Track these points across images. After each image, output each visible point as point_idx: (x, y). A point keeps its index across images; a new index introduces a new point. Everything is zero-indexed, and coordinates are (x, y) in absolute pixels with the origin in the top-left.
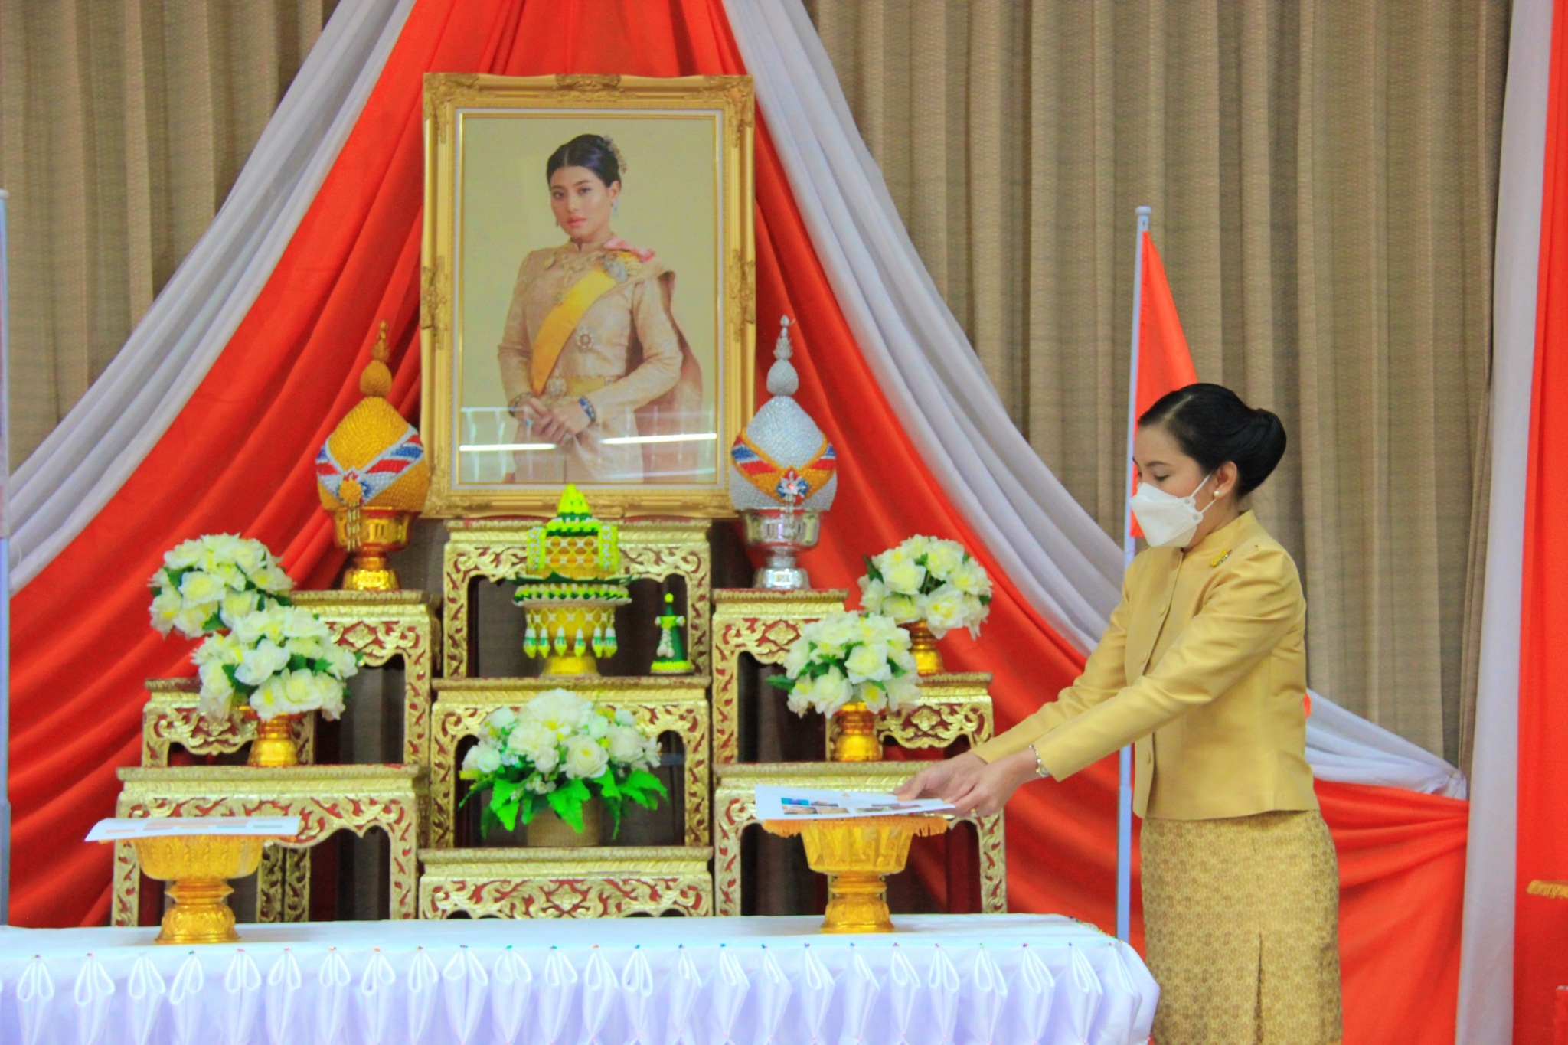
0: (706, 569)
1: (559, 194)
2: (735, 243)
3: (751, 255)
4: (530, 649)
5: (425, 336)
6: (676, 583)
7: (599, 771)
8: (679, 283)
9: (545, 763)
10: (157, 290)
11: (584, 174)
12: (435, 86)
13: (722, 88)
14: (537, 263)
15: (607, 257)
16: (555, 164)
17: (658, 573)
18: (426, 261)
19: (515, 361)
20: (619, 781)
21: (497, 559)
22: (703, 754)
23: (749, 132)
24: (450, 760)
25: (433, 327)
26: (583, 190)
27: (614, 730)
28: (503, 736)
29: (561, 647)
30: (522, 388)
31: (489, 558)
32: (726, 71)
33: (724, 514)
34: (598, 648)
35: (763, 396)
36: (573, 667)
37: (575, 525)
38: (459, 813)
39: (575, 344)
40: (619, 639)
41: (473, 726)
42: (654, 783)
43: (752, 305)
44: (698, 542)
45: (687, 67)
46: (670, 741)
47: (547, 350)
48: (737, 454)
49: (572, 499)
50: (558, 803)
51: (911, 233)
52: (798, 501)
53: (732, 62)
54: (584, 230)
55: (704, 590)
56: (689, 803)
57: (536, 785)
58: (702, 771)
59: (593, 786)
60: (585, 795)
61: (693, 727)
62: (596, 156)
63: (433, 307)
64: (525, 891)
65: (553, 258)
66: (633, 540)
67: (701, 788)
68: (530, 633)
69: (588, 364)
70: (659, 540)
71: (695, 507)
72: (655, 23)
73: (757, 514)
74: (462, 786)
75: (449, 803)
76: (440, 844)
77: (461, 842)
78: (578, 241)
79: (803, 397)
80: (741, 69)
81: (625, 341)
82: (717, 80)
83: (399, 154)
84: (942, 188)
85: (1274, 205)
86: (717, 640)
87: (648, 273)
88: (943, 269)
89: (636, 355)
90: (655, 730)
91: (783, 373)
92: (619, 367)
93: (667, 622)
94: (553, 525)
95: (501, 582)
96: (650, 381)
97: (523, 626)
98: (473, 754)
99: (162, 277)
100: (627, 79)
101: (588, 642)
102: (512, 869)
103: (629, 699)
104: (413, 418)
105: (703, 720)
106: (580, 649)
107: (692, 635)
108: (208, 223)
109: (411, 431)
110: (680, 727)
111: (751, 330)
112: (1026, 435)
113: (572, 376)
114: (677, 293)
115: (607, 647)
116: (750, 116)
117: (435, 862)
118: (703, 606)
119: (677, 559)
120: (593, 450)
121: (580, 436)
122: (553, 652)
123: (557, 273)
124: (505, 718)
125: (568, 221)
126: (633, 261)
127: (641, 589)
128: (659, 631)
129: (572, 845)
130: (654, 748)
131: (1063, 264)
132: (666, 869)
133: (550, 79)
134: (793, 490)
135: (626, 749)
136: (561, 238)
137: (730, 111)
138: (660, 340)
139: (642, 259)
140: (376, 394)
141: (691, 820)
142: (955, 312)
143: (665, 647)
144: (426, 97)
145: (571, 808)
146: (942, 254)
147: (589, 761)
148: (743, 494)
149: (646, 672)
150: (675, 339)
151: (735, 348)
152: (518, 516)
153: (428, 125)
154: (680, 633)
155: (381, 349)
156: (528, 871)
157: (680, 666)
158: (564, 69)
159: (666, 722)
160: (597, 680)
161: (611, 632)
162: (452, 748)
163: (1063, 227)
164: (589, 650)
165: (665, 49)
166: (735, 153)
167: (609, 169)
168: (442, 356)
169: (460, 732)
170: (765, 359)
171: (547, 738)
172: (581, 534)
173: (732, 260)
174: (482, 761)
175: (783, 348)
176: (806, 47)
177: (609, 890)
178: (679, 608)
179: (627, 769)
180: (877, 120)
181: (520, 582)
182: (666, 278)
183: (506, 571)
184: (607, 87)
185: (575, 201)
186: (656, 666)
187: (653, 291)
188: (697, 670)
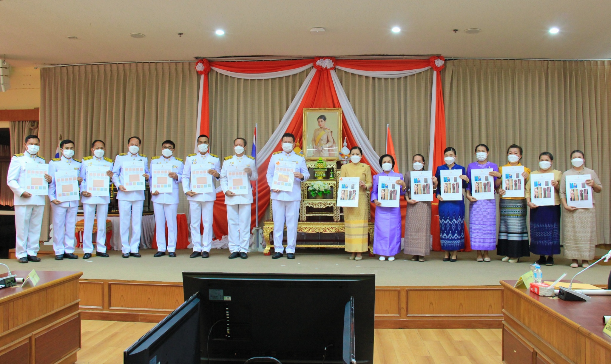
0: (336, 166)
1: (319, 122)
2: (340, 128)
3: (342, 129)
4: (315, 176)
5: (303, 139)
6: (333, 168)
7: (324, 190)
8: (333, 133)
9: (317, 189)
10: (272, 133)
11: (322, 120)
12: (304, 109)
13: (338, 109)
14: (316, 130)
15: (325, 129)
16: (318, 118)
17: (330, 167)
18: (303, 130)
19: (314, 142)
20: (326, 191)
21: (312, 165)
22: (335, 188)
23: (341, 115)
24: (306, 189)
25: (304, 138)
26: (322, 122)
27: (325, 186)
28: (312, 186)
29: (319, 176)
30: (314, 145)
31: (311, 165)
32: (339, 107)
33: (338, 160)
34: (323, 176)
35: (343, 146)
36: (321, 178)
37: (321, 162)
38: (307, 195)
39: (321, 140)
40: (326, 175)
41: (309, 185)
42: (330, 192)
43: (342, 135)
44: (335, 164)
45: (334, 107)
46: (332, 187)
47: (317, 141)
48: (340, 153)
49: (320, 158)
50: (319, 194)
51: (361, 126)
52: (347, 159)
53: (340, 106)
54: (322, 126)
55: (336, 169)
56: (334, 194)
57: (316, 192)
58: (335, 190)
59: (323, 192)
60: (322, 193)
61: (334, 185)
62: (323, 118)
63: (304, 136)
64: (315, 204)
65: (318, 130)
66: (327, 163)
67: (335, 192)
68: (316, 174)
69: (322, 142)
70: (330, 163)
71: (335, 159)
72: (330, 101)
73: (342, 160)
74: (308, 192)
75: (306, 194)
76: (305, 198)
77: (308, 198)
78: (321, 128)
79: (348, 147)
80: (341, 107)
81: (327, 140)
82: (338, 108)
83: (300, 117)
84: (365, 121)
85: (405, 123)
86: (337, 175)
87: (329, 131)
88: (365, 130)
89: (328, 141)
90: (330, 186)
91: (345, 144)
92: (326, 143)
93: (331, 173)
94: (318, 161)
95: (312, 168)
96: (330, 144)
97: (315, 173)
98: (309, 188)
99: (273, 132)
100: (327, 108)
101: (322, 175)
102: (314, 201)
103: (327, 182)
104: (302, 149)
105: (336, 184)
106: (321, 176)
107: (334, 175)
108: (278, 126)
109: (302, 150)
110: (333, 185)
111: (342, 138)
112: (375, 151)
113: (320, 144)
114: (333, 134)
115: (324, 176)
116: (341, 113)
117: (305, 200)
118: (336, 171)
119: (333, 166)
120: (323, 152)
121: (321, 151)
122: (318, 176)
123: (318, 131)
124: (313, 184)
125: (320, 125)
126: (328, 130)
127: (328, 169)
128: (330, 174)
129: (320, 199)
130: (330, 187)
131: (380, 130)
132: (331, 202)
133: (318, 108)
134: (346, 158)
135: (326, 188)
136: (319, 127)
137: (339, 112)
138: (331, 139)
139: (329, 130)
140: (298, 146)
141: (334, 196)
142: (366, 136)
143: (331, 176)
144: (303, 111)
145: (320, 194)
146: (365, 129)
147: (322, 189)
148: (340, 158)
149: (329, 179)
150: (332, 139)
151: (340, 140)
152: (314, 161)
153: (303, 114)
154: (333, 174)
155: (298, 141)
156: (316, 201)
157: (333, 178)
158: (320, 107)
159: (331, 185)
160: (323, 180)
161: (325, 174)
162: (306, 187)
163: (380, 125)
164: (322, 176)
165: (331, 105)
166: (340, 117)
167: (325, 119)
168: (305, 141)
169: (307, 186)
170: (343, 142)
171: (318, 186)
172: (321, 163)
173: (339, 130)
174: (310, 189)
175: (345, 140)
176: (348, 104)
177: (325, 204)
178: (333, 171)
179: (327, 190)
180: (357, 112)
181: (314, 168)
182: (331, 132)
183: (313, 167)
184: (324, 109)
185: (321, 123)
186: (330, 178)
187: (330, 133)
188: (335, 179)
